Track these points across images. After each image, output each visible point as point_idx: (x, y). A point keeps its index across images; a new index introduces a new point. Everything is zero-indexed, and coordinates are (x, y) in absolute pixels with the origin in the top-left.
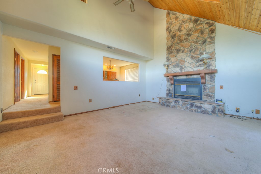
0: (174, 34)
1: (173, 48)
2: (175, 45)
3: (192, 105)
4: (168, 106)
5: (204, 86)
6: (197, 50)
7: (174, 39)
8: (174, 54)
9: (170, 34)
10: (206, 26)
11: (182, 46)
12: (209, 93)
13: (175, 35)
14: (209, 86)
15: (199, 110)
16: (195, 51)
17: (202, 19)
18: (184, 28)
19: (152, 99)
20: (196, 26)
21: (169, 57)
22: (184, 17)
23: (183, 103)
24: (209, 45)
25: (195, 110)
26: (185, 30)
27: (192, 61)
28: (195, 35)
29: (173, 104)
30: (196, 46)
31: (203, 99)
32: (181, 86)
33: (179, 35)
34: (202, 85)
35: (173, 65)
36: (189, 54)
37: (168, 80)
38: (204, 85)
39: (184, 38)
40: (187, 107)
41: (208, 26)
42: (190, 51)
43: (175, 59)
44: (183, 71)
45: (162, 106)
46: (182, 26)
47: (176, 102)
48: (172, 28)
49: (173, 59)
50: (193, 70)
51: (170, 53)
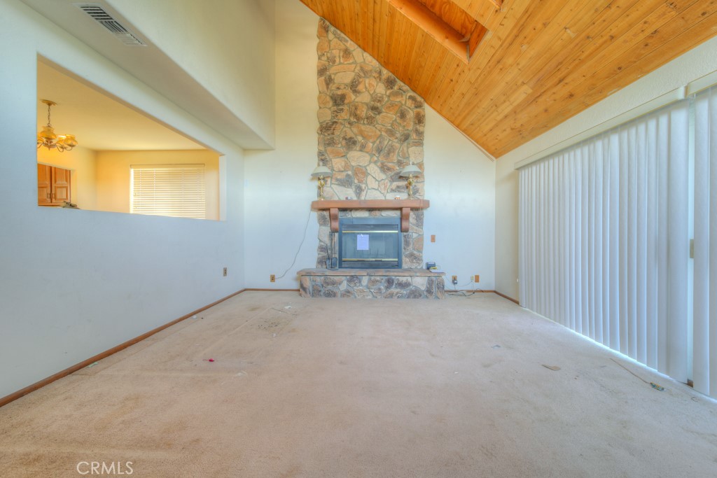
0: (339, 92)
1: (338, 132)
2: (341, 124)
3: (390, 282)
4: (330, 295)
5: (405, 236)
6: (393, 152)
7: (341, 107)
8: (340, 148)
9: (328, 88)
10: (409, 103)
11: (361, 133)
12: (415, 252)
13: (343, 97)
14: (415, 235)
15: (405, 292)
16: (389, 154)
17: (402, 84)
18: (366, 88)
19: (269, 279)
20: (390, 93)
21: (326, 155)
22: (364, 59)
23: (370, 280)
24: (414, 147)
25: (397, 293)
26: (367, 94)
27: (383, 176)
28: (389, 115)
29: (344, 286)
30: (390, 142)
31: (405, 266)
32: (358, 236)
33: (353, 102)
34: (402, 233)
35: (337, 180)
36: (376, 159)
37: (322, 221)
38: (405, 234)
39: (365, 112)
40: (380, 289)
41: (413, 106)
42: (379, 150)
43: (343, 164)
44: (363, 198)
45: (313, 296)
46: (361, 80)
47: (352, 279)
48: (335, 74)
49: (338, 163)
50: (384, 199)
51: (329, 144)
